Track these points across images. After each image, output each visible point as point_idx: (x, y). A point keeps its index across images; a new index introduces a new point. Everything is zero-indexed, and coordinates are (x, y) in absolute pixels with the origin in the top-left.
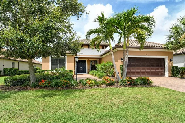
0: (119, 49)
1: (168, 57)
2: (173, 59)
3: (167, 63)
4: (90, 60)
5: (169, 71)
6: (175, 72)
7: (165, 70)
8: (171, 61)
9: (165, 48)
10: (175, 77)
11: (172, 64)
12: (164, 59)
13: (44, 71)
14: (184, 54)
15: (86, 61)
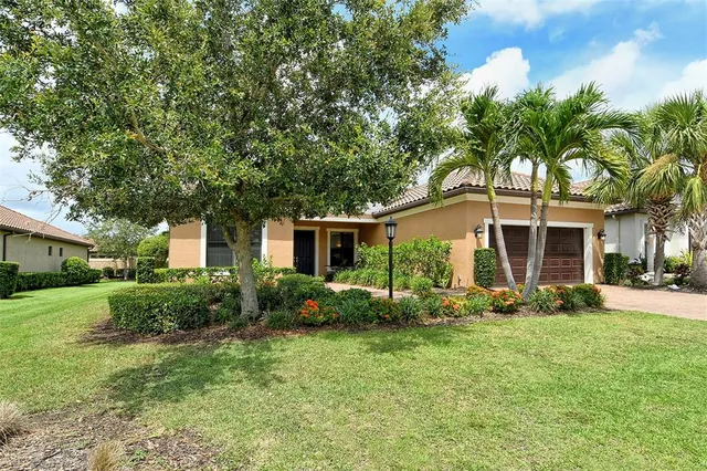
0: (470, 197)
1: (592, 225)
2: (606, 233)
3: (590, 245)
4: (329, 230)
5: (595, 269)
6: (615, 270)
7: (583, 265)
8: (599, 238)
9: (591, 200)
10: (613, 284)
11: (602, 248)
12: (581, 231)
13: (184, 273)
14: (616, 215)
15: (313, 233)
